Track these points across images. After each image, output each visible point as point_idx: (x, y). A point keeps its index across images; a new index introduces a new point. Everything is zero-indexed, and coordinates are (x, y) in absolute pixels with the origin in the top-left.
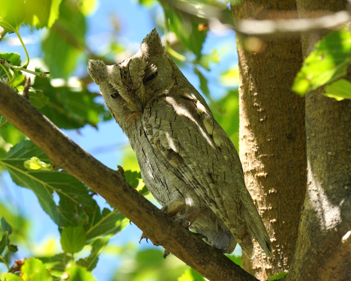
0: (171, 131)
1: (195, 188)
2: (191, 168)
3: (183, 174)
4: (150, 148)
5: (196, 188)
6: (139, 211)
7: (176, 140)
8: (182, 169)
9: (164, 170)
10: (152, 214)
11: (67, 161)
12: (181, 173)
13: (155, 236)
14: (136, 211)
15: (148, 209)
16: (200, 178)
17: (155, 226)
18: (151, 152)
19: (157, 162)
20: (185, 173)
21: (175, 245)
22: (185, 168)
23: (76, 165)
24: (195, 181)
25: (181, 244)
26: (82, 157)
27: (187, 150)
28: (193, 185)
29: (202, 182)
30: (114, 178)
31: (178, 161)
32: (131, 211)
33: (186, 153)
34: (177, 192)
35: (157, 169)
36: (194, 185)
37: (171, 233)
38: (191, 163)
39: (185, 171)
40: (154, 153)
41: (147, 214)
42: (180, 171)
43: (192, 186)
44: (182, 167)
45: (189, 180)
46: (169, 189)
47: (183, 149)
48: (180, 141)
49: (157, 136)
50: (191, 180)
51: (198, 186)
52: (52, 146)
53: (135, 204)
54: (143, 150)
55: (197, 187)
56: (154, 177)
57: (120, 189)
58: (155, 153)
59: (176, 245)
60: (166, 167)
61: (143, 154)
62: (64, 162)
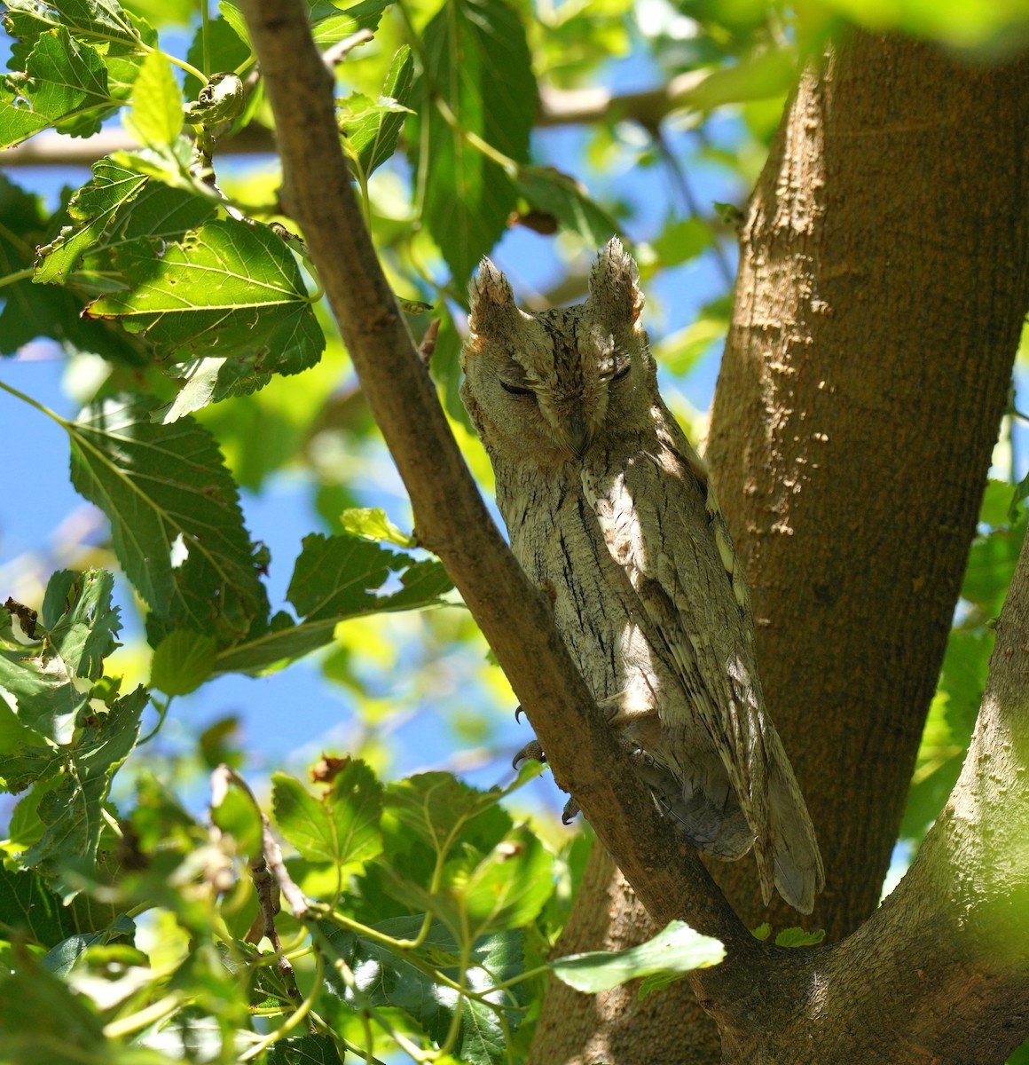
0: (662, 534)
1: (693, 691)
2: (696, 646)
3: (671, 647)
4: (588, 549)
5: (698, 694)
6: (561, 702)
7: (670, 563)
8: (672, 633)
9: (618, 616)
10: (586, 716)
11: (458, 541)
12: (667, 640)
13: (571, 769)
14: (556, 700)
15: (582, 701)
17: (583, 745)
18: (590, 559)
19: (602, 589)
20: (678, 646)
21: (607, 803)
22: (679, 635)
23: (474, 557)
24: (696, 676)
25: (622, 803)
26: (492, 542)
27: (692, 598)
28: (690, 681)
30: (538, 611)
31: (664, 610)
32: (544, 696)
33: (689, 604)
34: (644, 680)
35: (599, 606)
36: (694, 686)
37: (610, 773)
38: (697, 633)
39: (678, 642)
40: (598, 564)
41: (577, 713)
42: (665, 635)
43: (688, 685)
44: (672, 629)
45: (683, 666)
46: (615, 665)
47: (682, 592)
48: (678, 568)
49: (625, 534)
50: (688, 670)
51: (702, 690)
52: (443, 498)
53: (561, 681)
54: (562, 542)
55: (700, 693)
56: (583, 620)
57: (543, 638)
58: (601, 566)
59: (612, 803)
60: (626, 612)
61: (561, 551)
62: (451, 540)
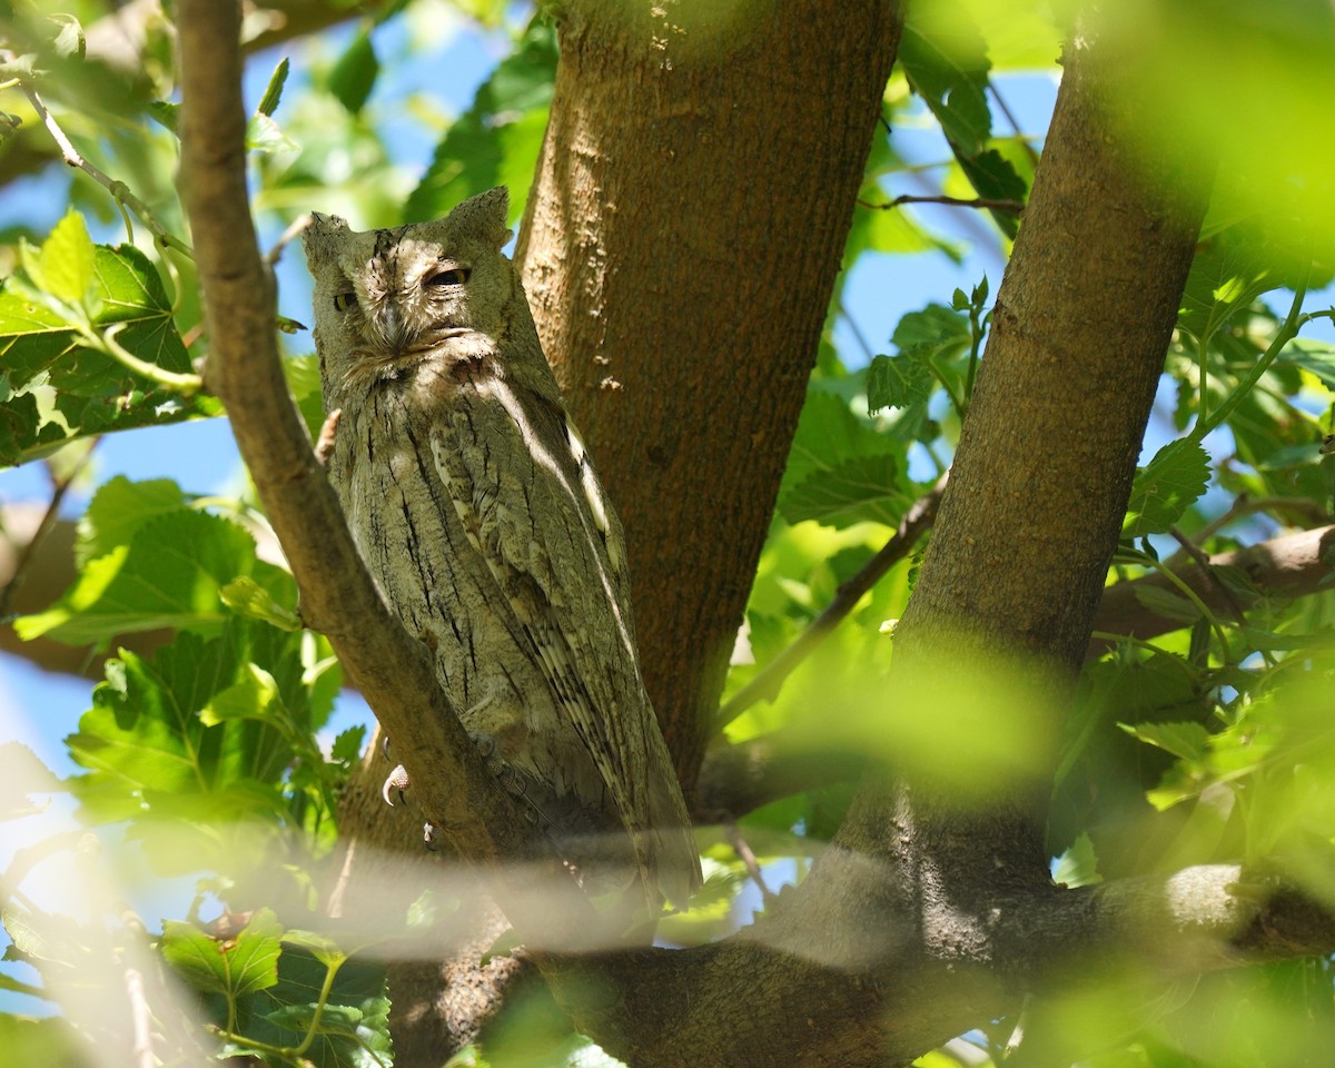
0: (531, 517)
1: (567, 699)
2: (574, 647)
3: (540, 649)
4: (437, 521)
5: (573, 703)
6: (439, 752)
7: (542, 552)
8: (541, 633)
9: (476, 604)
10: (463, 761)
12: (536, 642)
13: (443, 810)
14: (433, 751)
15: (460, 747)
16: (592, 682)
17: (458, 789)
18: (440, 534)
19: (455, 570)
20: (549, 648)
21: (478, 836)
22: (551, 634)
24: (571, 681)
25: (493, 836)
26: (381, 622)
27: (568, 589)
28: (563, 686)
29: (596, 695)
30: (421, 672)
31: (534, 607)
32: (421, 748)
33: (564, 597)
34: (507, 681)
35: (452, 590)
36: (569, 692)
37: (484, 810)
38: (573, 631)
39: (549, 643)
40: (449, 540)
41: (454, 760)
42: (533, 636)
43: (561, 691)
44: (542, 628)
45: (555, 670)
46: (476, 658)
47: (557, 584)
48: (551, 554)
49: (490, 520)
50: (561, 675)
51: (578, 696)
53: (439, 733)
54: (405, 508)
55: (575, 700)
56: (431, 602)
57: (425, 697)
58: (453, 543)
59: (482, 836)
60: (485, 599)
61: (404, 519)
